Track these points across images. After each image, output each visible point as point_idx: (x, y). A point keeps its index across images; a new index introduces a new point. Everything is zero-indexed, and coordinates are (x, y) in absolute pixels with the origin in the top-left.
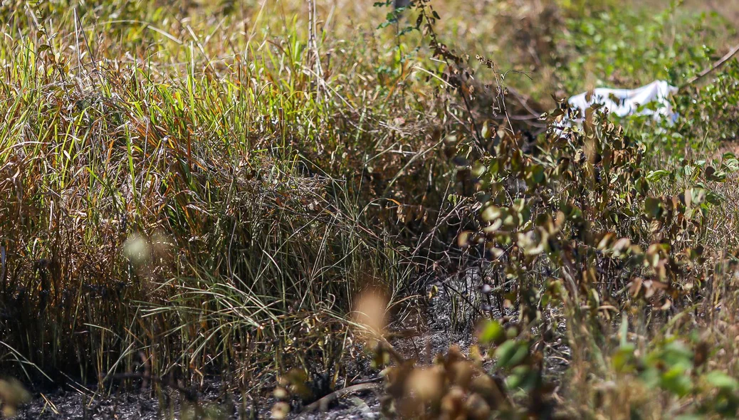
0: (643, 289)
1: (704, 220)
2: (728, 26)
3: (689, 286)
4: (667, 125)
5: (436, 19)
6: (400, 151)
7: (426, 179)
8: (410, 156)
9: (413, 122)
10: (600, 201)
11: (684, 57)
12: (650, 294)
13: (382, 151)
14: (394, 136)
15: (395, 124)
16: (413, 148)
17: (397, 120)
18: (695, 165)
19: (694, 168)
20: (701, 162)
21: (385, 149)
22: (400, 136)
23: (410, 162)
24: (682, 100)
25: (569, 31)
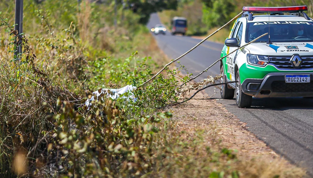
0: (128, 167)
1: (151, 139)
2: (156, 64)
3: (146, 165)
4: (132, 103)
5: (35, 58)
6: (20, 114)
7: (31, 126)
8: (24, 117)
9: (25, 102)
10: (107, 132)
11: (138, 75)
12: (130, 168)
13: (12, 114)
14: (17, 108)
15: (18, 103)
16: (25, 113)
17: (18, 101)
18: (145, 118)
19: (145, 119)
20: (148, 116)
21: (13, 113)
22: (19, 108)
23: (24, 119)
24: (138, 92)
25: (89, 66)
